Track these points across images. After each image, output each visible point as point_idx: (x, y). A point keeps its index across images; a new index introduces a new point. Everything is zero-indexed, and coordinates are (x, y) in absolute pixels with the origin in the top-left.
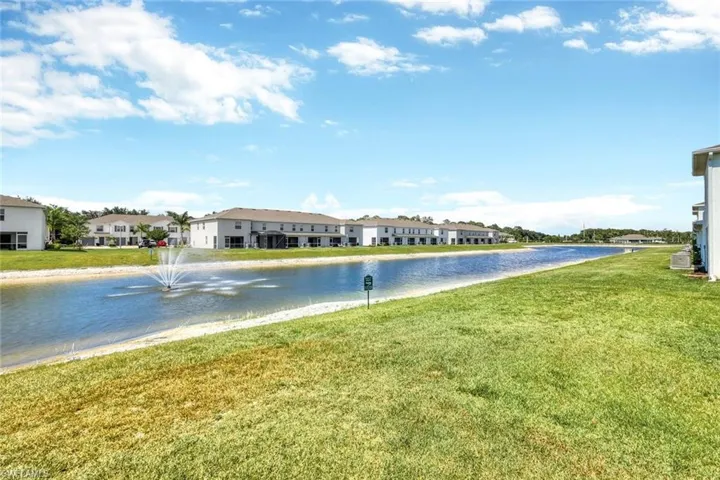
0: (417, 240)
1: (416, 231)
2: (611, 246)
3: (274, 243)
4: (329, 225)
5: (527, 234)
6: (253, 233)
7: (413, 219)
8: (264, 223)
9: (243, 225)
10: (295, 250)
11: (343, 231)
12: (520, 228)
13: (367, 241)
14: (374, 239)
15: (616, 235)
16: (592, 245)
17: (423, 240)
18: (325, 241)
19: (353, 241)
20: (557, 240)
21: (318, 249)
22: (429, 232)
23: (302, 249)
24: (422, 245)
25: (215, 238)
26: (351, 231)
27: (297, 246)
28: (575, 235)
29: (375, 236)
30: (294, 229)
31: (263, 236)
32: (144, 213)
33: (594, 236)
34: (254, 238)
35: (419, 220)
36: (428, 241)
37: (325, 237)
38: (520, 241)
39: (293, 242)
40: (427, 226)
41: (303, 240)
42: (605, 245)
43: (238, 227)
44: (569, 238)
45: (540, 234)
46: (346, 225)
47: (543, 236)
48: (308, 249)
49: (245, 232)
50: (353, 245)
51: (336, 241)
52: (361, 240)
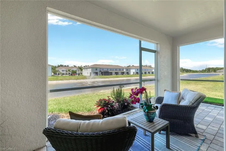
0: (147, 73)
1: (147, 70)
2: (217, 73)
3: (106, 74)
4: (121, 68)
5: (185, 70)
6: (100, 71)
7: (145, 66)
8: (103, 68)
9: (98, 69)
10: (111, 76)
11: (125, 70)
12: (182, 68)
13: (132, 73)
14: (134, 73)
15: (219, 70)
16: (209, 73)
17: (149, 73)
18: (120, 73)
19: (128, 73)
20: (196, 72)
21: (118, 76)
22: (151, 70)
23: (113, 76)
24: (149, 74)
25: (90, 73)
26: (127, 70)
27: (112, 75)
28: (203, 70)
29: (134, 71)
30: (111, 70)
31: (103, 72)
32: (68, 66)
33: (211, 70)
34: (100, 73)
35: (147, 66)
36: (151, 73)
37: (120, 72)
38: (182, 72)
39: (111, 74)
40: (150, 68)
41: (113, 73)
42: (214, 73)
43: (96, 70)
44: (201, 71)
45: (189, 70)
46: (126, 69)
47: (191, 70)
48: (115, 76)
49: (98, 71)
50: (128, 74)
51: (123, 73)
52: (130, 73)
